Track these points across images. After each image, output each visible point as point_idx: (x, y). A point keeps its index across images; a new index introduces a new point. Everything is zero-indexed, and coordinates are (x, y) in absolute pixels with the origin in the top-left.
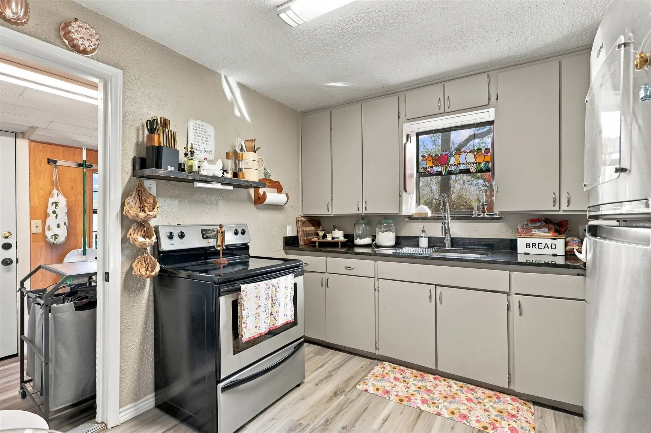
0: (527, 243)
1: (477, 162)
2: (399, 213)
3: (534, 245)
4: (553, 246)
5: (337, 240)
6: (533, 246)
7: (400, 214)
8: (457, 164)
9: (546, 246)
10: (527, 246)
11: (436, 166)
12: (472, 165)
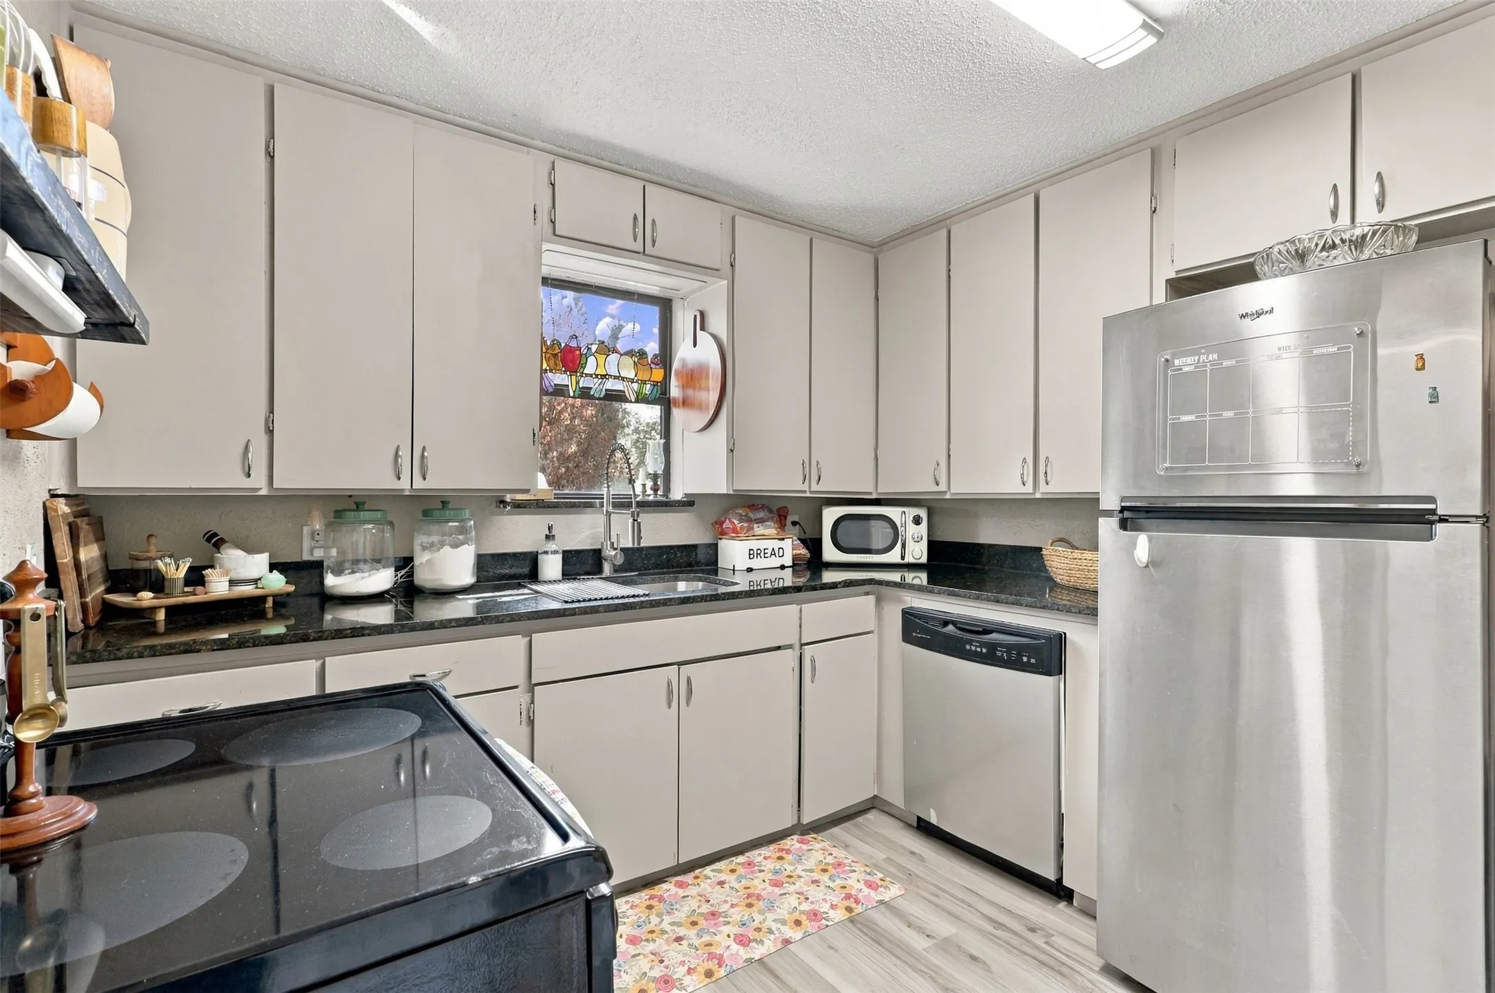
1: (638, 380)
5: (254, 588)
8: (601, 375)
9: (773, 554)
10: (750, 554)
11: (554, 371)
12: (630, 383)
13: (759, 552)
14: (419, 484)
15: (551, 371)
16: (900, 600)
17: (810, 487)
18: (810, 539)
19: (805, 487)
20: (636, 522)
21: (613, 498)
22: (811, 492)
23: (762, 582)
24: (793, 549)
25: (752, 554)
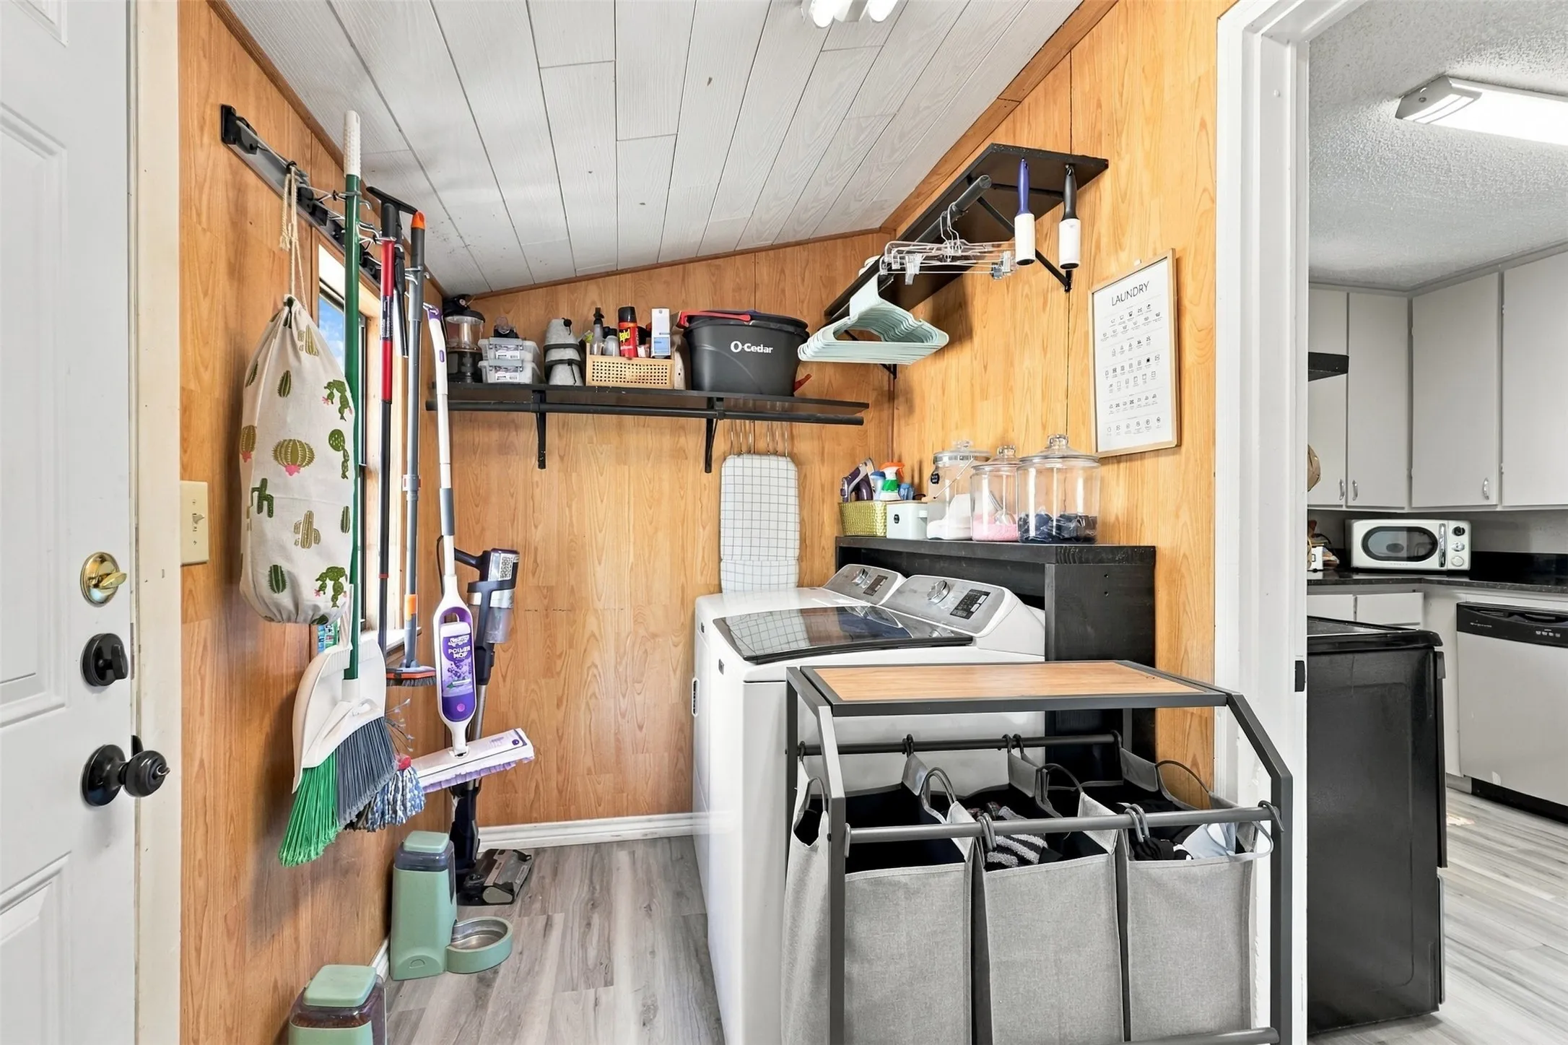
16: (1453, 597)
17: (1347, 501)
18: (1340, 548)
19: (1343, 502)
22: (1347, 507)
24: (1324, 556)
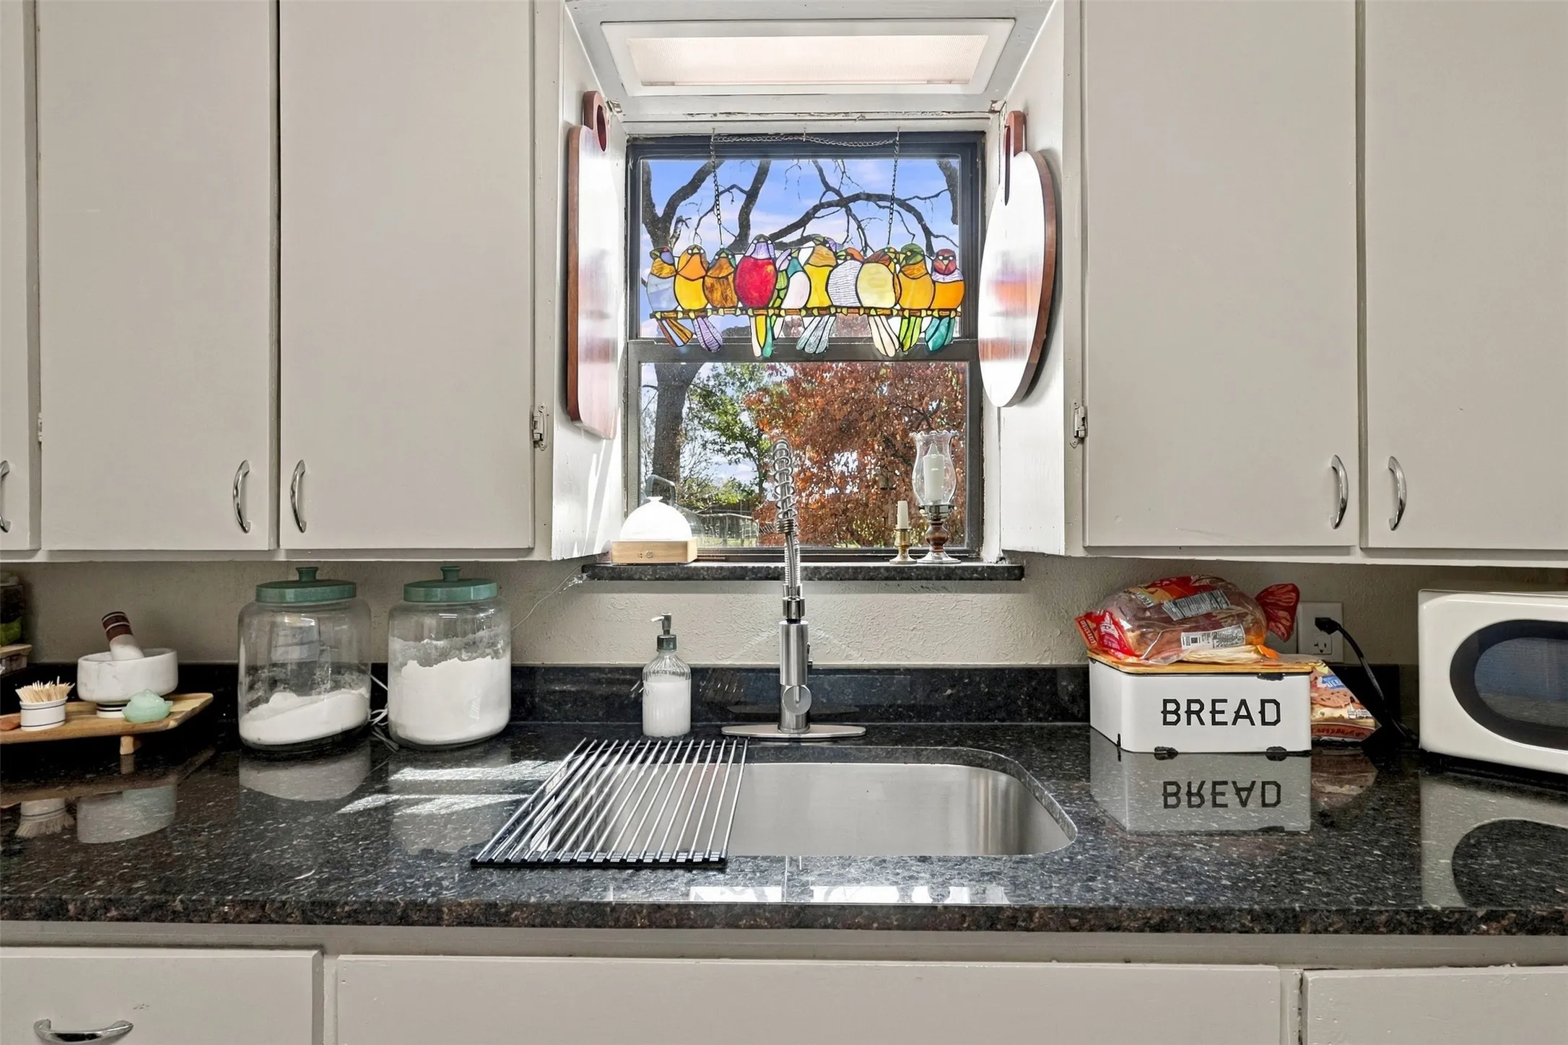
0: (1166, 702)
1: (903, 310)
2: (530, 550)
3: (1193, 710)
4: (1271, 715)
5: (110, 720)
6: (1189, 712)
7: (536, 556)
8: (819, 309)
9: (1243, 712)
10: (1165, 712)
11: (721, 310)
12: (883, 317)
13: (1195, 707)
14: (292, 539)
15: (715, 309)
18: (1373, 668)
19: (1348, 533)
20: (793, 627)
21: (804, 559)
22: (1367, 551)
23: (1208, 786)
24: (1313, 702)
25: (1171, 712)
